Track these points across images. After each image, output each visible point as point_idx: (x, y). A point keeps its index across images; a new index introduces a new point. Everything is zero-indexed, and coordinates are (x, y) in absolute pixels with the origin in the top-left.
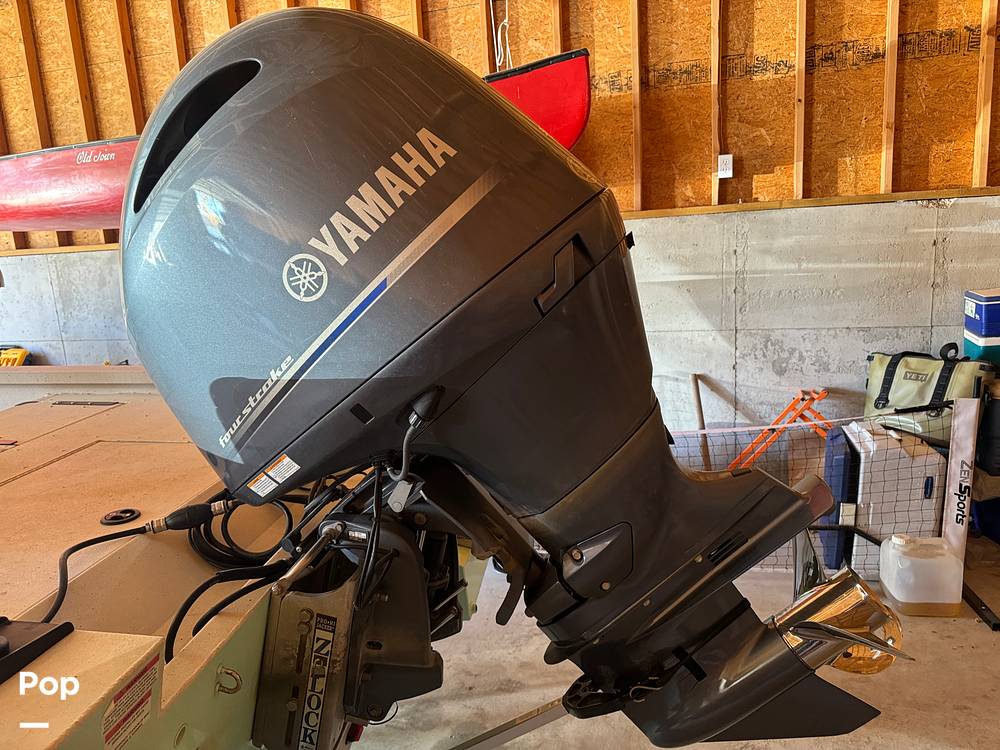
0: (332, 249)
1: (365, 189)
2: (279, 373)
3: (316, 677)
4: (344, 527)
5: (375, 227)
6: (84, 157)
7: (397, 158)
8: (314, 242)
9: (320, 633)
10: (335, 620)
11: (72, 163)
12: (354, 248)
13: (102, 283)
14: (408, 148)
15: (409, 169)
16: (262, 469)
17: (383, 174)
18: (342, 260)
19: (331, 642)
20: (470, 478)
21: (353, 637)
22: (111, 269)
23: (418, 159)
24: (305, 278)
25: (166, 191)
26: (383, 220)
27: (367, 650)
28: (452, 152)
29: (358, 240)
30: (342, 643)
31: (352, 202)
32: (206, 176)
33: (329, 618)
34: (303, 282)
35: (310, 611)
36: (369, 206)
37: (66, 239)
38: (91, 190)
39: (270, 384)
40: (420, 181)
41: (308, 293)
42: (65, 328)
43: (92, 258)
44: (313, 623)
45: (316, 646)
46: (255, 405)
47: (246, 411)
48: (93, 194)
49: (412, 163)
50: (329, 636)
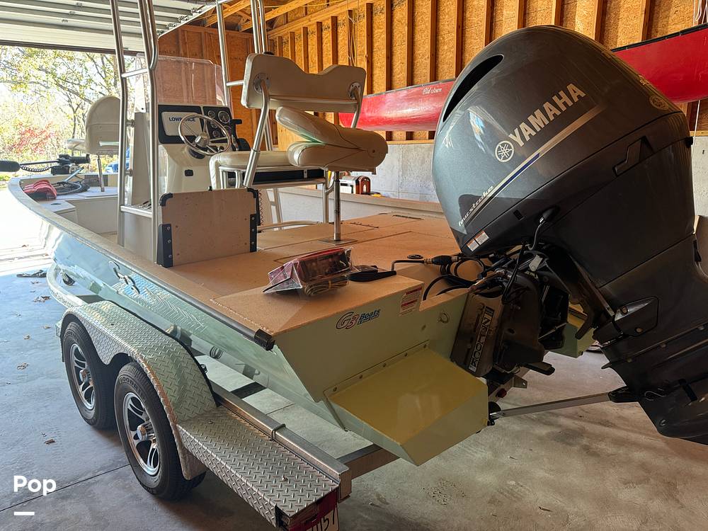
0: (518, 139)
1: (538, 112)
2: (487, 193)
3: (481, 335)
4: (506, 272)
5: (538, 129)
6: (427, 91)
7: (555, 98)
8: (511, 136)
9: (486, 316)
10: (493, 311)
11: (420, 94)
12: (528, 138)
13: (423, 162)
14: (561, 93)
15: (559, 103)
16: (473, 237)
17: (547, 106)
18: (521, 144)
19: (491, 321)
20: (576, 263)
21: (501, 322)
22: (429, 154)
23: (565, 98)
24: (504, 151)
25: (458, 111)
26: (543, 126)
27: (507, 332)
28: (583, 95)
29: (530, 135)
30: (495, 323)
31: (531, 119)
32: (475, 105)
33: (491, 309)
34: (503, 153)
35: (483, 304)
36: (538, 120)
37: (410, 136)
38: (427, 109)
39: (482, 198)
40: (564, 108)
41: (505, 158)
42: (401, 186)
43: (421, 148)
44: (484, 310)
45: (483, 322)
46: (475, 207)
47: (471, 210)
48: (428, 111)
49: (562, 101)
50: (490, 318)
